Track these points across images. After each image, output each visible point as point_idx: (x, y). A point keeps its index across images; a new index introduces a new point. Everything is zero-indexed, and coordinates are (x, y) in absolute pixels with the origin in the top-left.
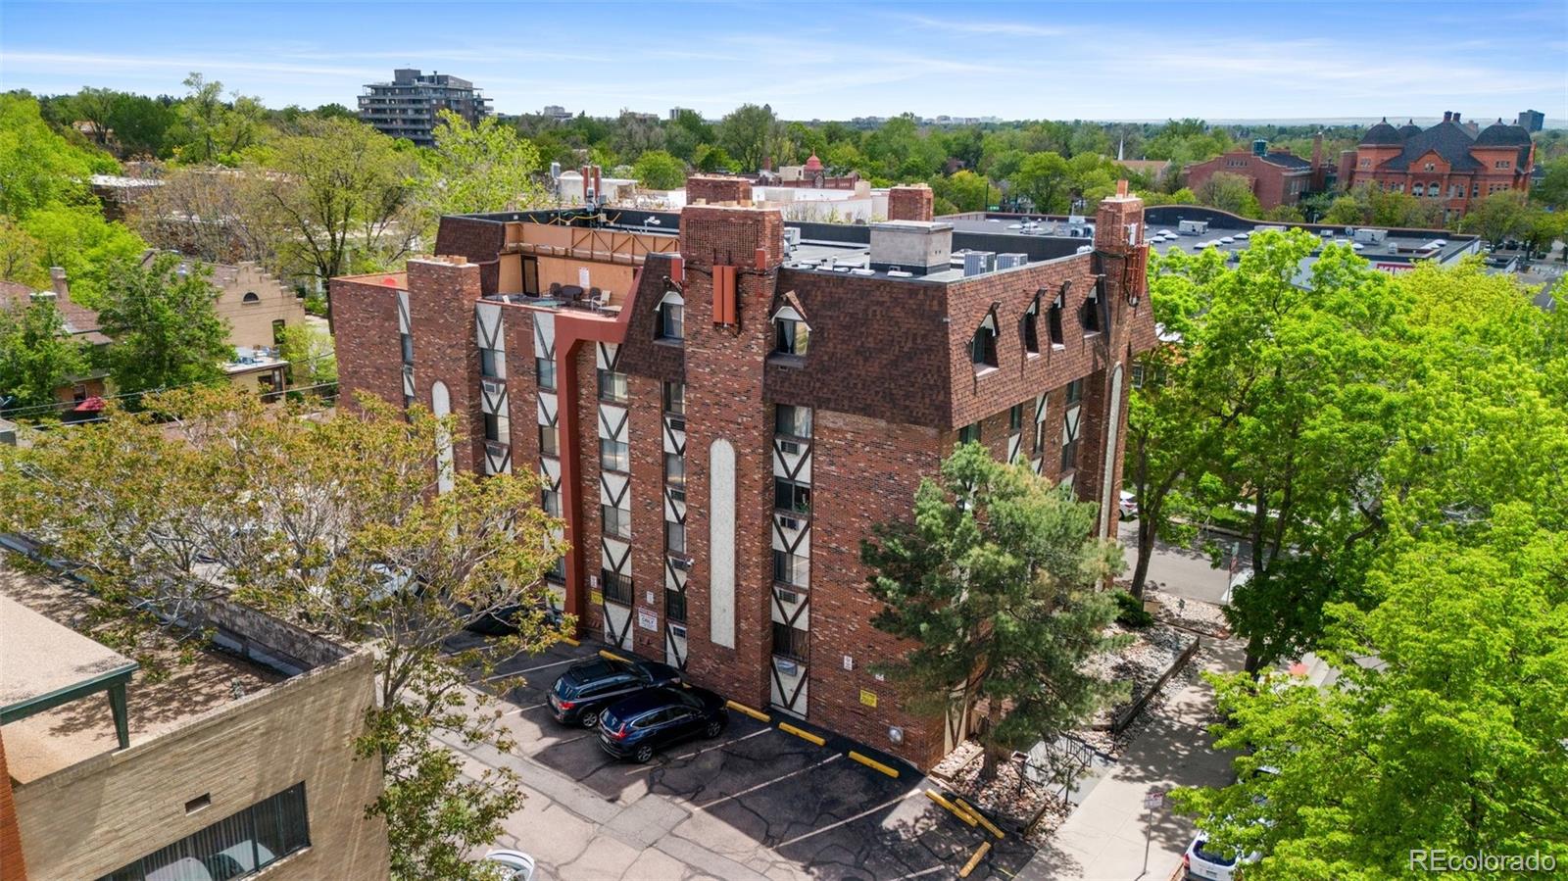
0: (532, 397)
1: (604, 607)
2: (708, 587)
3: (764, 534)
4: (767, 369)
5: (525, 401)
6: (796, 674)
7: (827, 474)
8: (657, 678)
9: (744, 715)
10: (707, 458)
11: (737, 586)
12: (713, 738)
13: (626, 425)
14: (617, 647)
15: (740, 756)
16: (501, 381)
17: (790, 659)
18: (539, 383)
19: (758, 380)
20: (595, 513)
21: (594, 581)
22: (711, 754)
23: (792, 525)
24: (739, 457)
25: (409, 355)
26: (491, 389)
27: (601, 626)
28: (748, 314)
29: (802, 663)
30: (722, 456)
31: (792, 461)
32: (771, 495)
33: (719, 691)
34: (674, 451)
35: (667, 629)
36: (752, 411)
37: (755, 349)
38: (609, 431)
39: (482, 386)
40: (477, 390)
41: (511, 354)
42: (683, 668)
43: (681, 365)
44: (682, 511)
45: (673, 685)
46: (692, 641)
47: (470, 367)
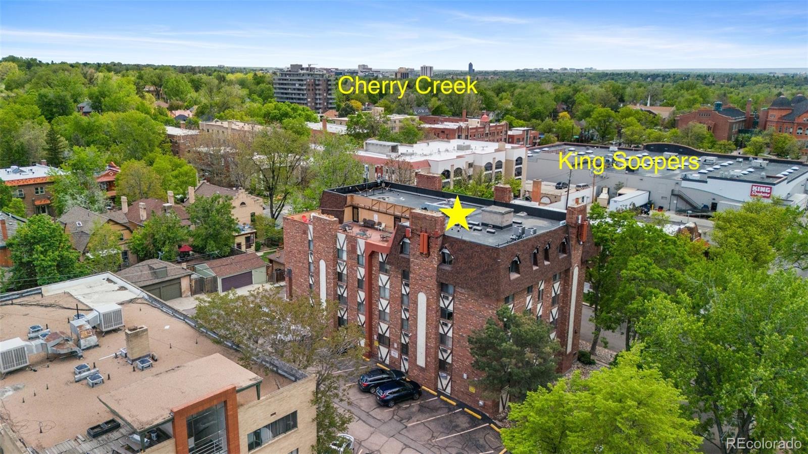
0: (355, 268)
1: (379, 348)
2: (416, 344)
3: (436, 327)
4: (438, 269)
5: (353, 269)
6: (446, 379)
7: (459, 308)
8: (397, 376)
9: (428, 392)
10: (417, 298)
11: (426, 345)
12: (416, 400)
13: (389, 282)
14: (383, 363)
15: (425, 407)
16: (344, 261)
17: (445, 373)
18: (358, 263)
19: (435, 273)
20: (377, 313)
21: (375, 337)
22: (415, 405)
23: (446, 325)
24: (428, 299)
25: (312, 248)
26: (341, 264)
27: (378, 354)
28: (431, 250)
29: (449, 374)
30: (422, 298)
31: (447, 303)
32: (439, 314)
33: (419, 382)
34: (405, 293)
35: (401, 357)
36: (433, 284)
37: (434, 262)
38: (383, 284)
39: (337, 262)
40: (336, 263)
41: (348, 252)
42: (407, 372)
43: (409, 264)
44: (408, 316)
45: (402, 379)
46: (410, 363)
47: (334, 255)
